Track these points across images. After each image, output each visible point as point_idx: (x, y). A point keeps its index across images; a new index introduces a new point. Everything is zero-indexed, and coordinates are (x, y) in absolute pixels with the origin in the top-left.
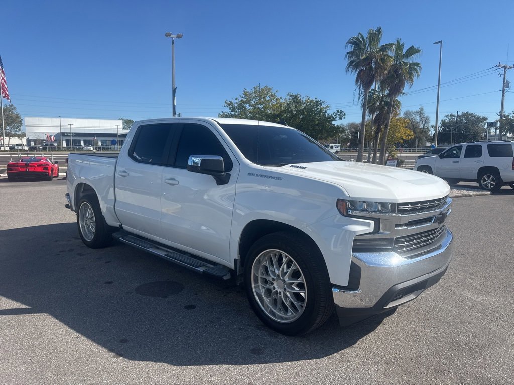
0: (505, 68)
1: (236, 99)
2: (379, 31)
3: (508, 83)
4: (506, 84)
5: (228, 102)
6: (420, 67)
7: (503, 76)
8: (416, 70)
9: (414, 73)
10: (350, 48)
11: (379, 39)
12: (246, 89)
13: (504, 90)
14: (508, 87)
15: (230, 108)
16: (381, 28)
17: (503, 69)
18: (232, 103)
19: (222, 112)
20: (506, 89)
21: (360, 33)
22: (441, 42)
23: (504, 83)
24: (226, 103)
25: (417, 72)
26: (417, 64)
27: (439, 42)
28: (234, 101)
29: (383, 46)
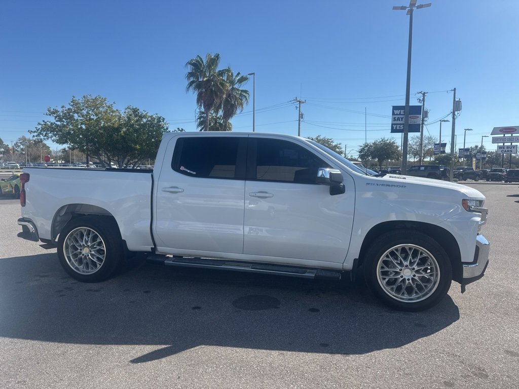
0: (300, 102)
1: (63, 107)
2: (217, 56)
3: (302, 115)
4: (301, 116)
5: (52, 110)
6: (248, 94)
7: (298, 109)
8: (245, 97)
9: (244, 100)
10: (189, 69)
11: (216, 65)
12: (74, 97)
13: (299, 120)
14: (302, 118)
15: (56, 117)
16: (219, 55)
17: (298, 103)
18: (57, 111)
19: (44, 121)
20: (301, 120)
21: (198, 56)
22: (254, 74)
23: (299, 115)
24: (49, 111)
25: (246, 99)
26: (246, 92)
27: (253, 74)
28: (60, 110)
29: (220, 71)
